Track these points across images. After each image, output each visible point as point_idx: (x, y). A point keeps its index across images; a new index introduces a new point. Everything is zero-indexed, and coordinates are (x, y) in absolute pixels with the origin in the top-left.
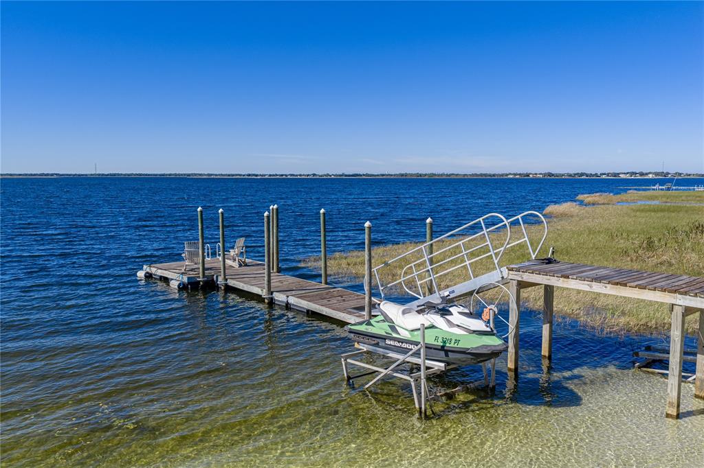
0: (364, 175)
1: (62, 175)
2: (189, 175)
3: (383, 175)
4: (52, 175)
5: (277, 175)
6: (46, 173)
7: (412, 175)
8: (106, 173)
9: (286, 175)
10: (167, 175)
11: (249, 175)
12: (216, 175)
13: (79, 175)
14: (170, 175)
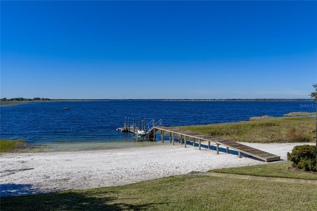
0: (238, 100)
1: (111, 100)
2: (160, 100)
3: (247, 100)
4: (107, 100)
5: (197, 100)
6: (105, 99)
7: (261, 100)
8: (128, 99)
9: (201, 100)
10: (151, 100)
11: (185, 100)
12: (171, 100)
13: (117, 100)
14: (153, 100)
